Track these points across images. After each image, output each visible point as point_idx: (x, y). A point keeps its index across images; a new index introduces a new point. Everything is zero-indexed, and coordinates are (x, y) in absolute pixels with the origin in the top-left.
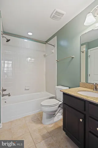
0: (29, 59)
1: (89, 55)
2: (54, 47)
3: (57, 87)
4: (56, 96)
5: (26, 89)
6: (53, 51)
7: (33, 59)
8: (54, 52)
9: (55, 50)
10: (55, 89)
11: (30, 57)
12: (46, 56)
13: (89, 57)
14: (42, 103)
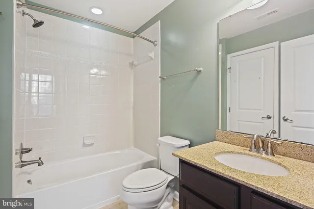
0: (95, 71)
1: (228, 67)
2: (155, 45)
3: (160, 139)
4: (158, 158)
5: (85, 145)
6: (152, 55)
7: (103, 72)
8: (153, 58)
9: (155, 53)
10: (158, 145)
11: (97, 67)
12: (135, 66)
13: (228, 71)
14: (126, 183)
